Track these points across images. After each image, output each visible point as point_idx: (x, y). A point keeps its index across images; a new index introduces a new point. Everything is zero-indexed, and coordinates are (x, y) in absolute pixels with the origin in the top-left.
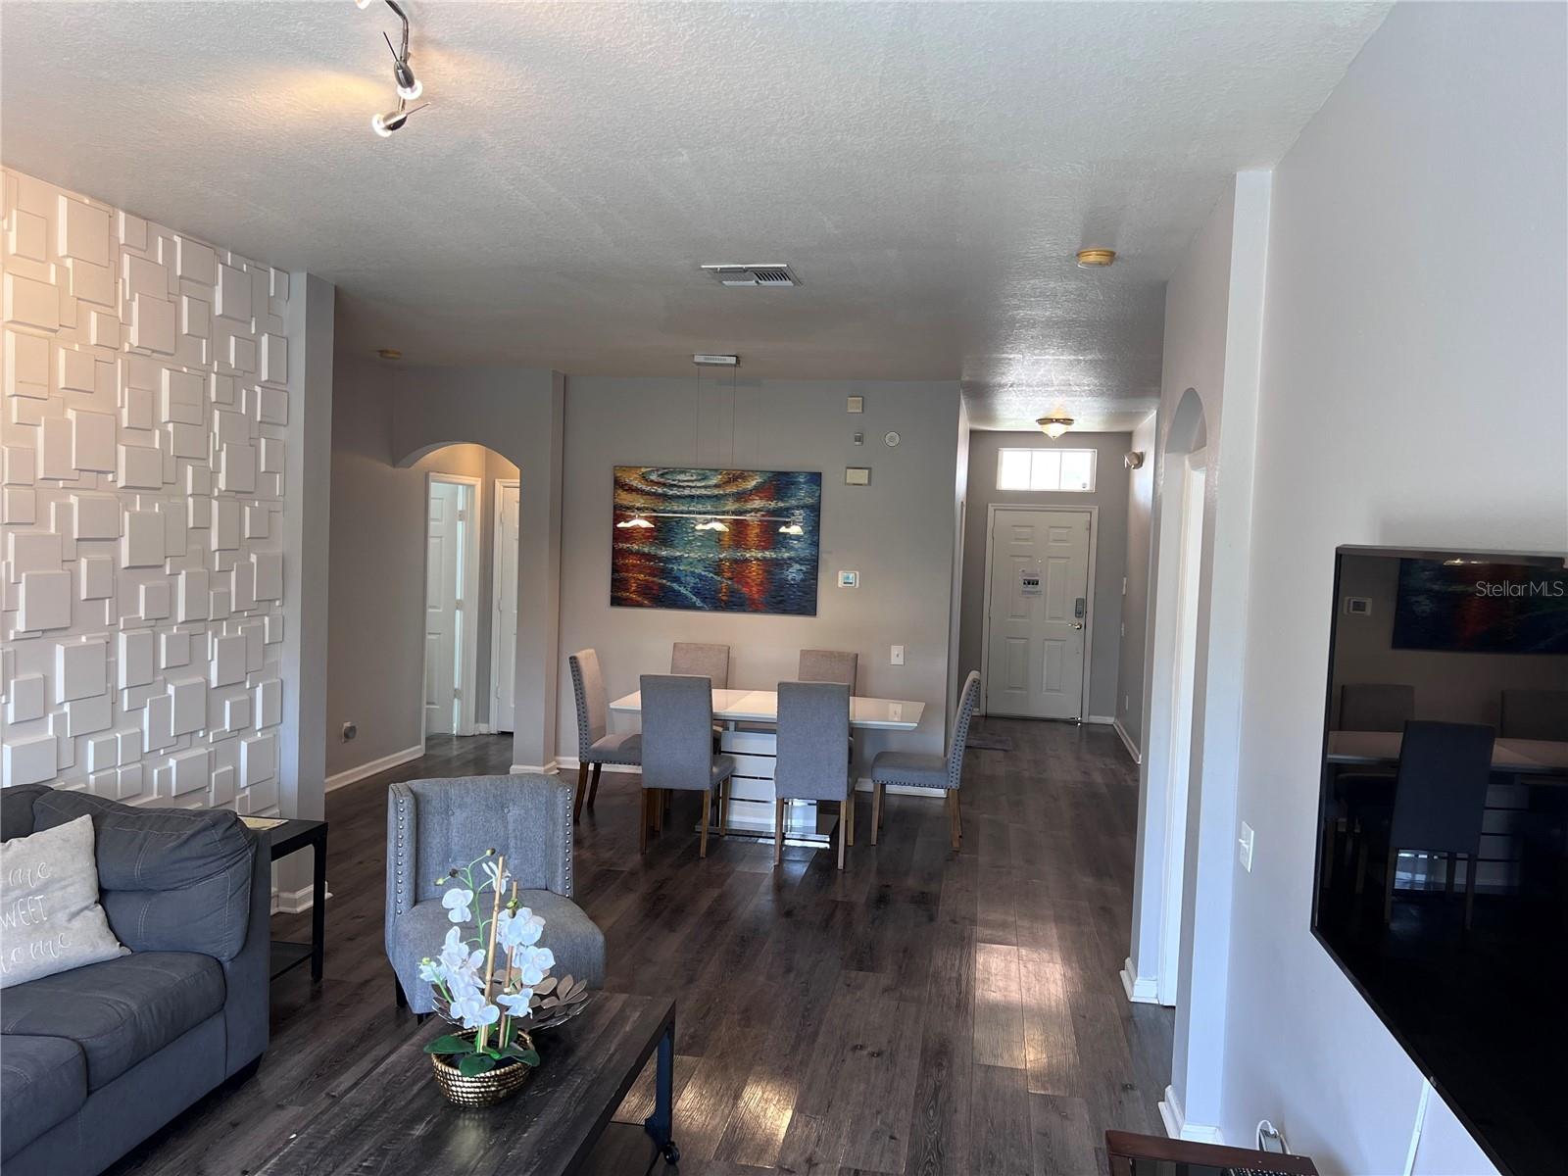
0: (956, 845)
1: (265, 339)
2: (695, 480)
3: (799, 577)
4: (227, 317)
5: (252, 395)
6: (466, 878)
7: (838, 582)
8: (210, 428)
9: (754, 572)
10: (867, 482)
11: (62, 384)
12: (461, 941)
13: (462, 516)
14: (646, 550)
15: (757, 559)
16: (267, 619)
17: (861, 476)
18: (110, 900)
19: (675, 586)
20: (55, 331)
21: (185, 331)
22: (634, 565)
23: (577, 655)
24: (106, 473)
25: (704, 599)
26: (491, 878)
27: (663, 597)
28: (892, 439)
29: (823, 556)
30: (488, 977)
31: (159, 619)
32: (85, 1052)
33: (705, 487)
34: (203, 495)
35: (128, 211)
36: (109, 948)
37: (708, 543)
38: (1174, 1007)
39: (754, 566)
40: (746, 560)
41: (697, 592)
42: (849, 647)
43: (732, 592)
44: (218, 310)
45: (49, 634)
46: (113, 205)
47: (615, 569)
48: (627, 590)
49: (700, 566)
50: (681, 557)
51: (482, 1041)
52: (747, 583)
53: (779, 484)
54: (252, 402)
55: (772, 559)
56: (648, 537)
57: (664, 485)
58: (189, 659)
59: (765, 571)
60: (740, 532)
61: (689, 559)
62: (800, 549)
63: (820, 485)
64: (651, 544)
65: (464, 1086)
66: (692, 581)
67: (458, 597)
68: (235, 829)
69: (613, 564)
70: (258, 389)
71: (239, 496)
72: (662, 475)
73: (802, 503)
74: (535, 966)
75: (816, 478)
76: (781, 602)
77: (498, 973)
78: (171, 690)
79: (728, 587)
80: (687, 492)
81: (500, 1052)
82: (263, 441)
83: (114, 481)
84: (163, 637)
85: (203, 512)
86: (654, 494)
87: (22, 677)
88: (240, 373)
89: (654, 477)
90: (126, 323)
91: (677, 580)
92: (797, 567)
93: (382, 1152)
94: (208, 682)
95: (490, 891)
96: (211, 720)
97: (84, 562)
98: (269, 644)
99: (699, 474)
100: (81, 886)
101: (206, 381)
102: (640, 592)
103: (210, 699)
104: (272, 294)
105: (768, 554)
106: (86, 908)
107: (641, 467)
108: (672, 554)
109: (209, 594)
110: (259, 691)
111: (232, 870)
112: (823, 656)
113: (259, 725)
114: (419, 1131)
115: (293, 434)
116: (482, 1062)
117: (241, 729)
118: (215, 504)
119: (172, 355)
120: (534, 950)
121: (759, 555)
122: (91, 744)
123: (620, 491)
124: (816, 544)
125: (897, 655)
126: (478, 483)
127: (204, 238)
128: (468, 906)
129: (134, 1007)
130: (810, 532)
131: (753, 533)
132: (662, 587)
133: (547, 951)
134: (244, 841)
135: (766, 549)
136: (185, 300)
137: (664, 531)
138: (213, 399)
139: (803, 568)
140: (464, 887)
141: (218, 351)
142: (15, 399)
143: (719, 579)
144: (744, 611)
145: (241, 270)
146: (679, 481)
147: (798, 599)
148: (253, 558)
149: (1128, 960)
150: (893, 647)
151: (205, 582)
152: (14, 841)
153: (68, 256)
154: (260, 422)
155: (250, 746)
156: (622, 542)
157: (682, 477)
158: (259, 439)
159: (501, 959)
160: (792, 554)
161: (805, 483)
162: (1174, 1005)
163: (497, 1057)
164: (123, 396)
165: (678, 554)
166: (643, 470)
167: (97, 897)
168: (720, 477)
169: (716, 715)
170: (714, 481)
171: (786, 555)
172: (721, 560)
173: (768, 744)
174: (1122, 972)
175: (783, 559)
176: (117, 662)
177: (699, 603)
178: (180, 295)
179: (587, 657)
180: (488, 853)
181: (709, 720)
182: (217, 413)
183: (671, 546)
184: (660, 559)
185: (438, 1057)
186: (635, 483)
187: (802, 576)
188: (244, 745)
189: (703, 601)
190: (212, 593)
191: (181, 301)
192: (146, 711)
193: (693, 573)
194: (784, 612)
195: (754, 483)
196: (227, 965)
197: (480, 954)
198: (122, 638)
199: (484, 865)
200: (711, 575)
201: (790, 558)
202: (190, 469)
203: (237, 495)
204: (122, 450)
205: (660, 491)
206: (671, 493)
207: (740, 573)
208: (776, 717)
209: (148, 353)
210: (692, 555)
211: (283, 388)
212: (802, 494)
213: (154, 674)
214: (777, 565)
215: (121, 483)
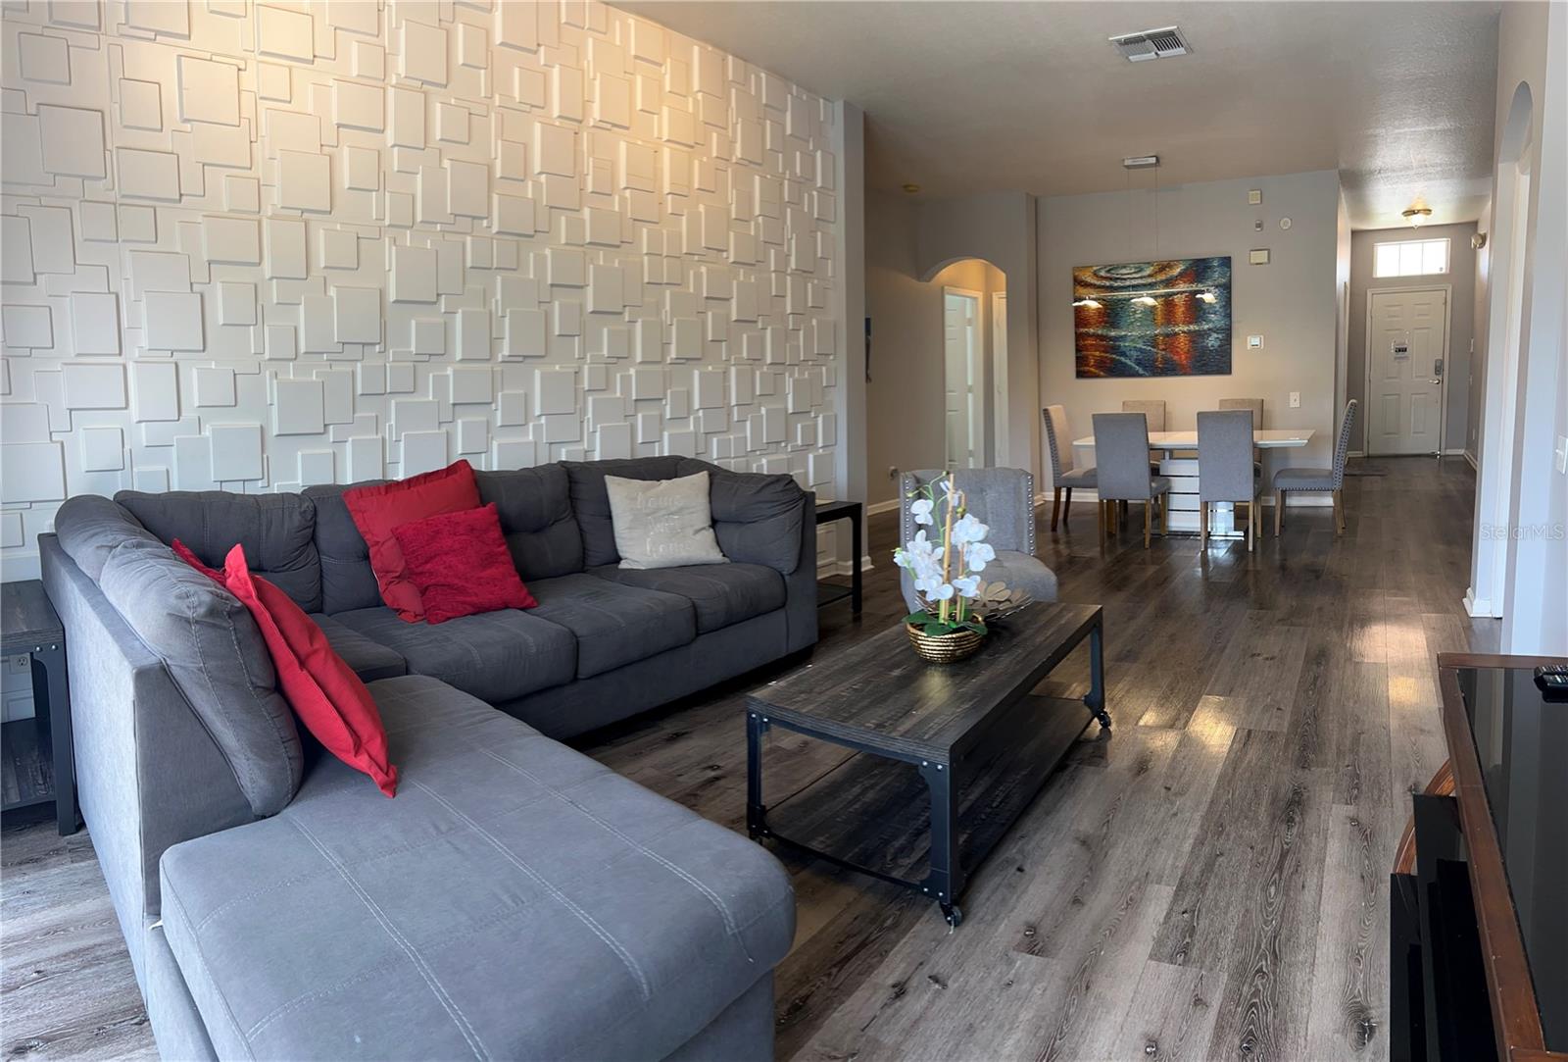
0: (1340, 532)
1: (819, 154)
2: (1134, 273)
3: (1217, 344)
4: (796, 137)
5: (811, 197)
6: (928, 492)
7: (1248, 344)
8: (785, 222)
9: (1183, 342)
10: (1266, 260)
11: (696, 186)
12: (927, 540)
13: (970, 322)
14: (1100, 332)
15: (1184, 332)
16: (824, 369)
17: (1262, 257)
18: (719, 526)
19: (1123, 359)
20: (692, 147)
21: (768, 147)
22: (1092, 345)
23: (1050, 408)
24: (723, 251)
25: (1145, 368)
26: (946, 493)
27: (1115, 369)
28: (1286, 223)
29: (1235, 326)
30: (945, 566)
31: (756, 361)
32: (694, 607)
33: (1141, 278)
34: (781, 272)
35: (735, 55)
36: (715, 556)
37: (1145, 323)
38: (1501, 618)
39: (1182, 338)
40: (1176, 334)
41: (1139, 362)
42: (1255, 395)
43: (1166, 361)
44: (789, 131)
45: (690, 362)
46: (725, 50)
47: (1078, 350)
48: (1087, 365)
49: (1140, 341)
50: (1126, 335)
51: (943, 613)
52: (1177, 352)
53: (1199, 270)
54: (812, 203)
55: (1195, 331)
56: (1101, 322)
57: (1111, 279)
58: (774, 392)
59: (1190, 341)
60: (1170, 312)
61: (1132, 335)
62: (1215, 320)
63: (1230, 267)
64: (1104, 327)
65: (932, 645)
66: (1134, 354)
67: (970, 383)
68: (791, 486)
69: (1077, 345)
70: (815, 193)
71: (805, 275)
72: (1108, 271)
73: (1216, 283)
74: (980, 557)
75: (1226, 262)
76: (1204, 365)
77: (955, 564)
78: (763, 411)
79: (1163, 357)
80: (1128, 283)
81: (957, 624)
82: (819, 234)
83: (727, 258)
84: (758, 373)
85: (781, 285)
86: (1103, 287)
87: (674, 389)
88: (802, 180)
89: (1103, 273)
90: (734, 142)
91: (1123, 354)
92: (1216, 335)
93: (867, 682)
94: (786, 409)
95: (945, 503)
96: (789, 436)
97: (710, 314)
98: (826, 387)
99: (1136, 268)
100: (701, 517)
101: (782, 184)
102: (1096, 366)
103: (789, 419)
104: (822, 119)
105: (1192, 327)
106: (704, 529)
107: (1091, 267)
108: (1119, 333)
109: (785, 347)
110: (820, 420)
111: (788, 513)
112: (1236, 403)
113: (820, 444)
114: (896, 673)
115: (838, 229)
116: (943, 630)
117: (809, 446)
118: (789, 278)
119: (759, 164)
120: (978, 546)
121: (1186, 329)
122: (715, 440)
123: (1078, 287)
124: (1229, 316)
125: (1294, 401)
126: (980, 295)
127: (781, 74)
128: (930, 513)
129: (727, 589)
130: (1224, 306)
131: (1180, 311)
132: (1113, 360)
133: (988, 547)
134: (796, 495)
135: (1191, 323)
136: (768, 122)
137: (1112, 312)
138: (786, 199)
139: (1220, 336)
140: (926, 498)
141: (789, 163)
142: (670, 197)
143: (1155, 350)
144: (1176, 375)
145: (801, 99)
146: (1122, 274)
147: (1215, 361)
148: (814, 322)
149: (1469, 590)
150: (1291, 394)
151: (784, 337)
152: (664, 481)
153: (700, 91)
154: (818, 219)
155: (815, 457)
156: (1082, 327)
157: (1124, 271)
158: (816, 232)
159: (955, 553)
160: (1211, 325)
161: (1218, 266)
162: (1501, 616)
163: (955, 626)
164: (732, 196)
165: (1123, 333)
166: (1095, 268)
167: (709, 523)
168: (1152, 268)
169: (1151, 445)
170: (1148, 272)
171: (1206, 327)
172: (1156, 335)
173: (1192, 467)
174: (1465, 600)
175: (1204, 331)
176: (729, 386)
177: (1141, 371)
178: (765, 119)
179: (1056, 411)
180: (944, 473)
181: (1146, 450)
182: (789, 210)
183: (1118, 328)
184: (1111, 339)
185: (912, 624)
186: (1090, 280)
187: (1219, 343)
188: (811, 457)
189: (1145, 370)
190: (788, 345)
191: (766, 124)
192: (748, 424)
193: (1135, 347)
194: (1207, 373)
195: (1179, 270)
196: (787, 578)
197: (940, 551)
198: (733, 370)
199: (941, 484)
200: (1149, 348)
201: (1209, 329)
202: (772, 251)
203: (804, 273)
204: (732, 234)
205: (1108, 284)
206: (1116, 284)
207: (1172, 344)
208: (1196, 443)
209: (746, 163)
210: (1134, 333)
211: (830, 193)
212: (1216, 275)
213: (753, 399)
214: (1200, 335)
215: (731, 260)
